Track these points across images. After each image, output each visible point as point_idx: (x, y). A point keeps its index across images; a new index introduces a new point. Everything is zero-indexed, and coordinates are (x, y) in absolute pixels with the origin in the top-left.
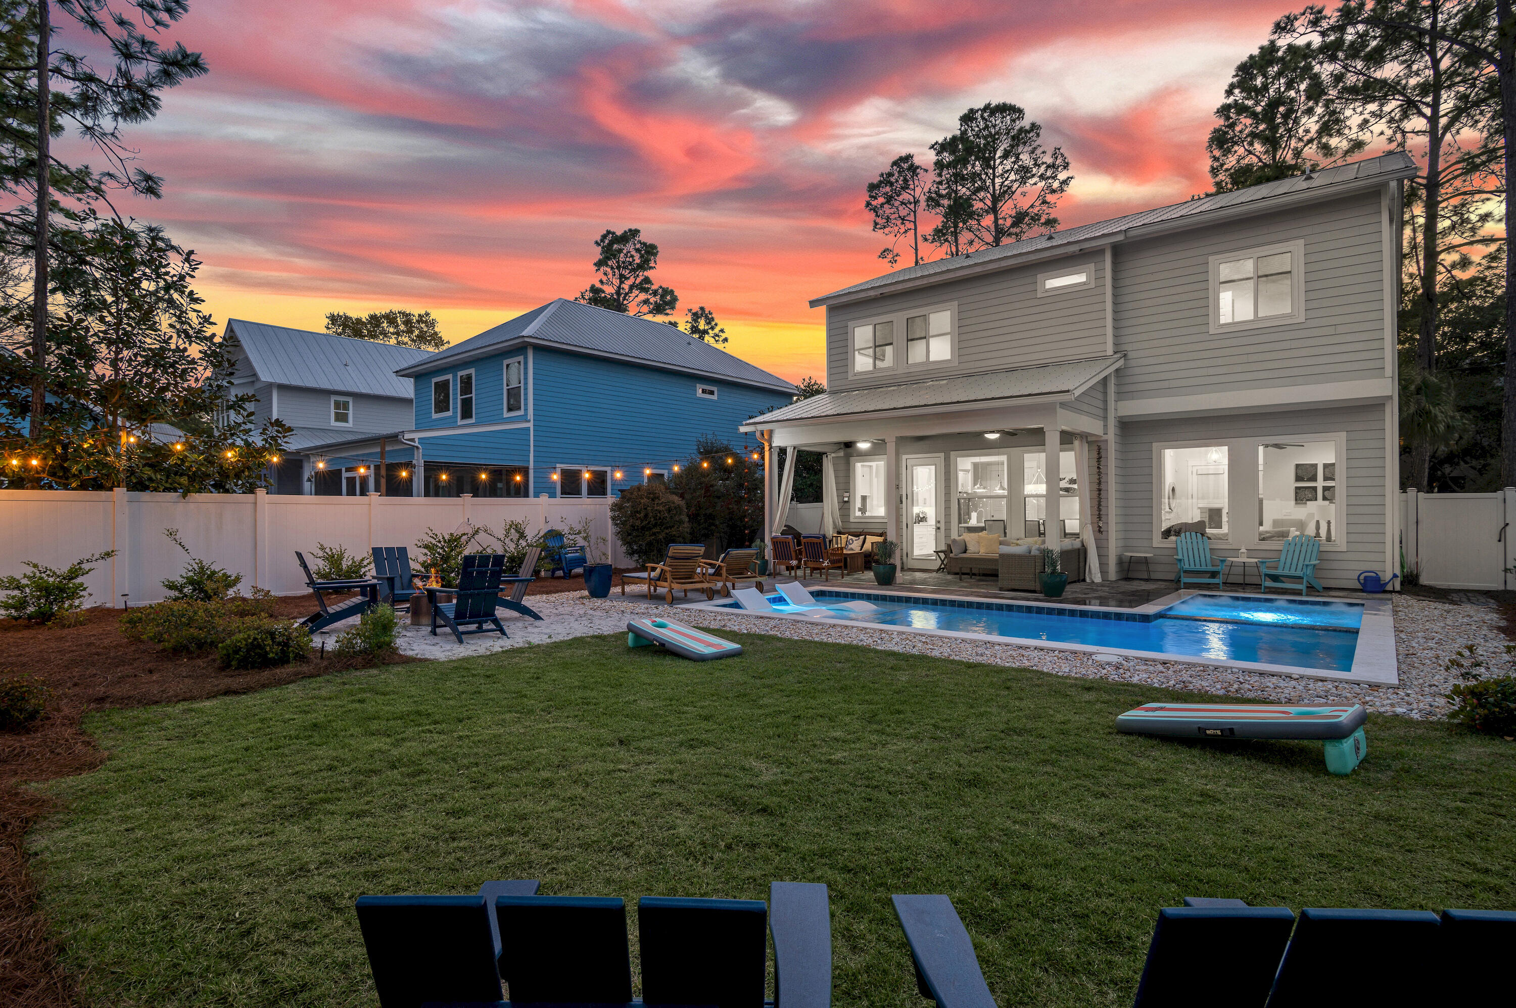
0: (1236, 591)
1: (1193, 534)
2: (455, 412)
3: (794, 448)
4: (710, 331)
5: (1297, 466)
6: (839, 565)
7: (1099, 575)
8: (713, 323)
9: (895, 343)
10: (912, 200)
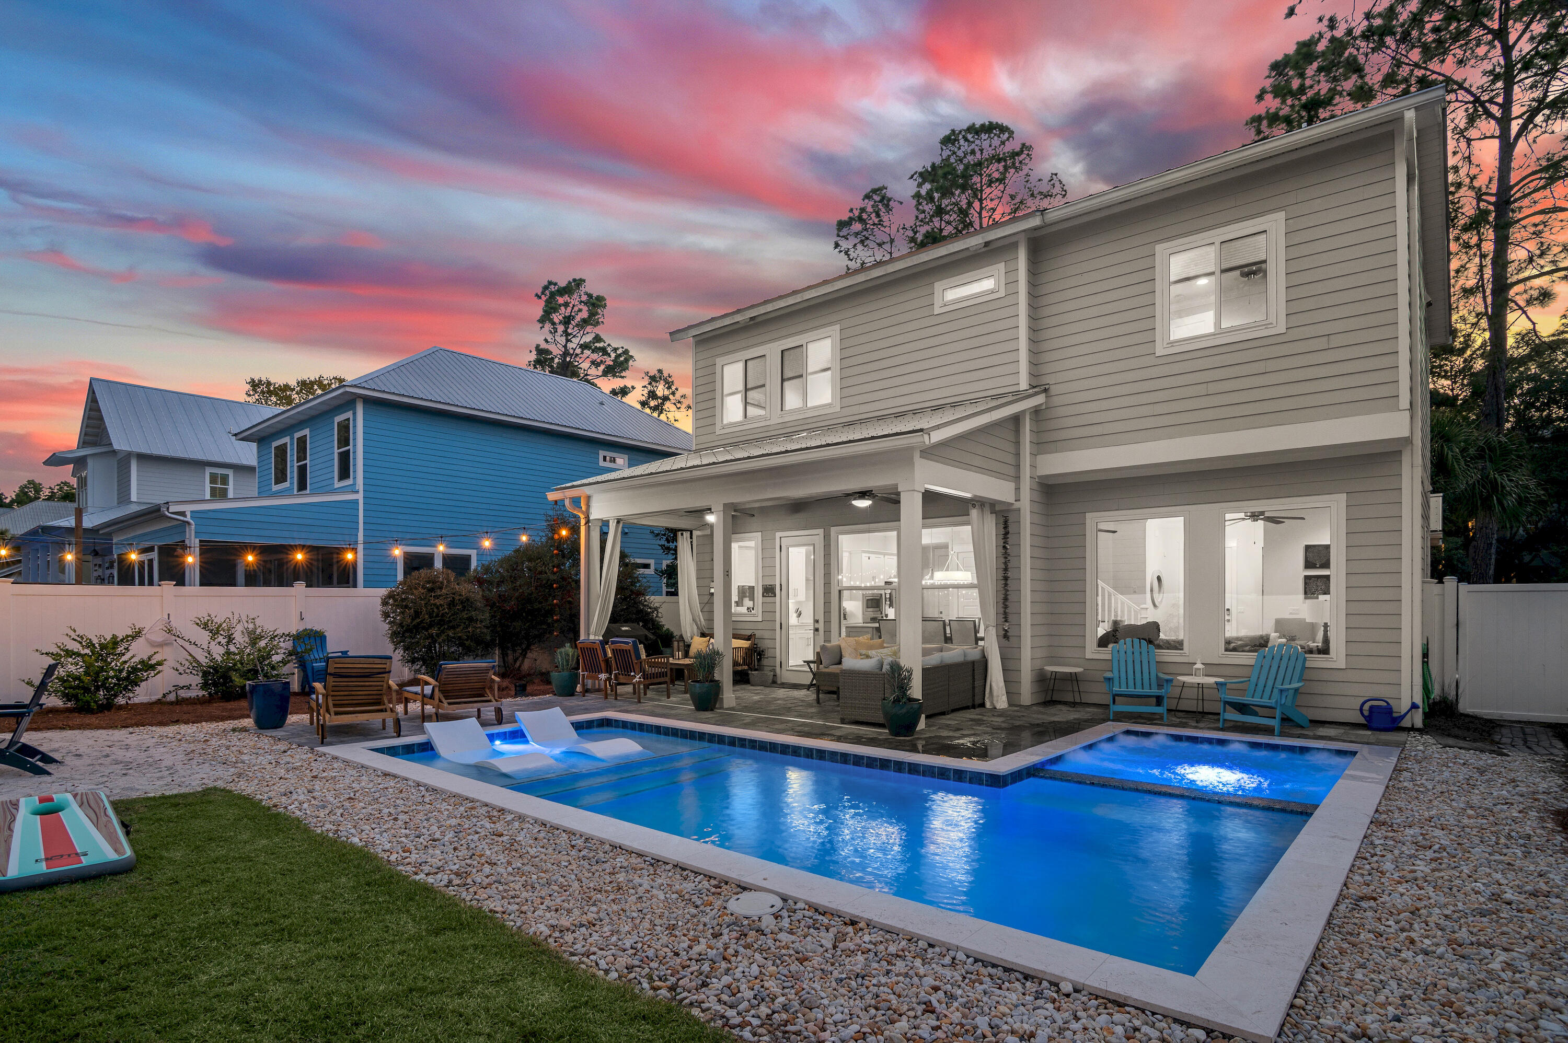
0: (1184, 725)
1: (1136, 641)
2: (292, 483)
3: (618, 522)
4: (671, 397)
5: (1308, 548)
6: (662, 680)
7: (1004, 698)
8: (673, 388)
9: (767, 386)
10: (887, 239)
